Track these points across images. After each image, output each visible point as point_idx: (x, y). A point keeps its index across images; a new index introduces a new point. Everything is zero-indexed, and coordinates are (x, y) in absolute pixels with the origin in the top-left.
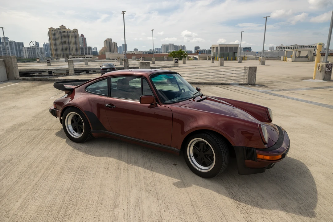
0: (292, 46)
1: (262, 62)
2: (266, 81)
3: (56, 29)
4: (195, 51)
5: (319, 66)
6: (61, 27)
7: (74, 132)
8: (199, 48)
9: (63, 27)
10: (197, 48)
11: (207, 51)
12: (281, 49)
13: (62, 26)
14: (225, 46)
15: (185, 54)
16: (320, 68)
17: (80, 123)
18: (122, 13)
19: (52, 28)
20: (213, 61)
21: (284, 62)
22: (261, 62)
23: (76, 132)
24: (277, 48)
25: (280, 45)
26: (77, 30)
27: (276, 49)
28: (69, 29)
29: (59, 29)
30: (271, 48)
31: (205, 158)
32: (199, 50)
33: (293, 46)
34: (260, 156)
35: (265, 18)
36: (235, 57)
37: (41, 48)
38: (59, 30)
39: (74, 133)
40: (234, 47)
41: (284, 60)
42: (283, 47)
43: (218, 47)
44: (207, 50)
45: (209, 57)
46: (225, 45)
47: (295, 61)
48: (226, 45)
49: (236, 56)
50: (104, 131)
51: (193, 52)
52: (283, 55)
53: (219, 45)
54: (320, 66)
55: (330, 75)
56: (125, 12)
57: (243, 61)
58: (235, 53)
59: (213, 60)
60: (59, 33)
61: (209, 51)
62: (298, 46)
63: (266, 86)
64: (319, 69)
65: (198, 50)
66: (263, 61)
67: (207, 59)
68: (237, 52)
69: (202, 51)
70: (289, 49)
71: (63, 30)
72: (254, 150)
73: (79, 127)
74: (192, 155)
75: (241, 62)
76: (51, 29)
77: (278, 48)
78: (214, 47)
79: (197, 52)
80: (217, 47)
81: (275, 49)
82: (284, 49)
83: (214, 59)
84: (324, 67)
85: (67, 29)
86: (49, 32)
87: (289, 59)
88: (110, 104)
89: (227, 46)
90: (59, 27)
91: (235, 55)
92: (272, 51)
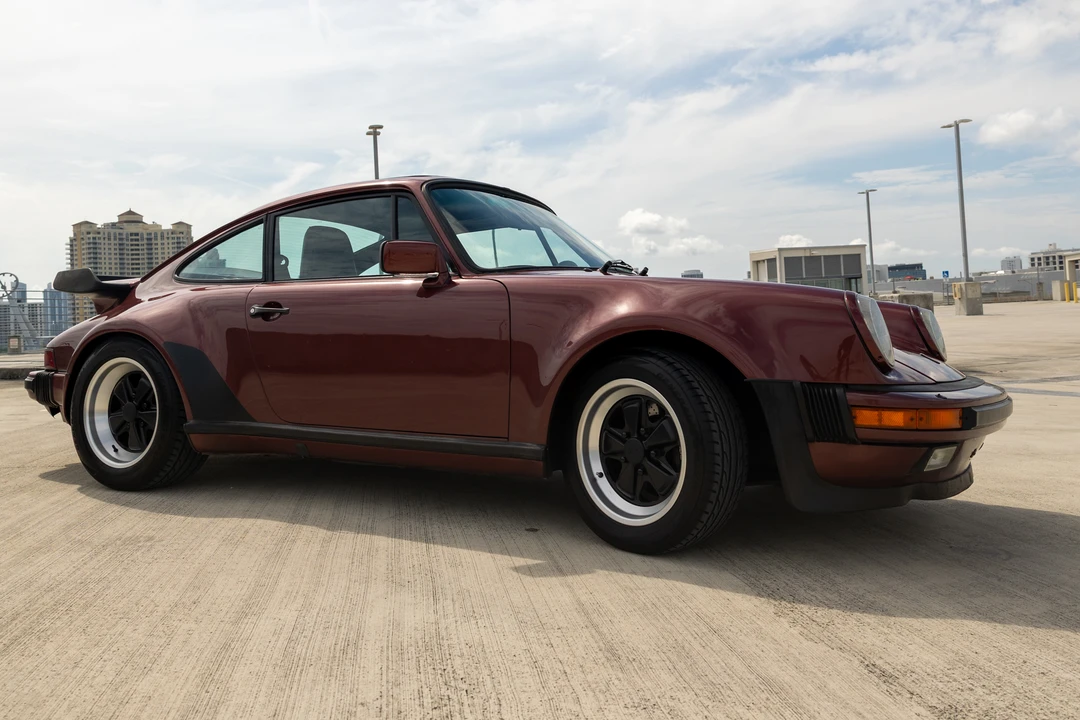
1: (968, 299)
2: (987, 357)
3: (106, 226)
6: (125, 218)
7: (117, 446)
9: (131, 218)
12: (1051, 266)
13: (130, 213)
14: (808, 255)
17: (146, 402)
18: (368, 134)
19: (87, 222)
21: (1066, 304)
22: (964, 301)
23: (126, 446)
24: (1033, 259)
25: (1045, 248)
26: (189, 226)
27: (1033, 265)
28: (155, 225)
29: (113, 224)
30: (1010, 263)
31: (648, 464)
34: (866, 418)
35: (950, 126)
37: (33, 306)
38: (112, 231)
39: (116, 450)
40: (844, 256)
41: (1067, 298)
42: (1061, 257)
43: (775, 259)
46: (805, 249)
48: (811, 249)
50: (238, 423)
52: (1061, 278)
53: (780, 250)
56: (381, 127)
58: (853, 281)
60: (112, 242)
63: (984, 373)
66: (970, 297)
68: (861, 277)
71: (133, 228)
72: (839, 391)
73: (138, 421)
74: (597, 467)
76: (84, 229)
77: (1039, 259)
78: (758, 262)
80: (771, 262)
81: (1026, 265)
85: (149, 222)
86: (71, 240)
88: (268, 305)
89: (816, 253)
90: (116, 220)
92: (1013, 272)
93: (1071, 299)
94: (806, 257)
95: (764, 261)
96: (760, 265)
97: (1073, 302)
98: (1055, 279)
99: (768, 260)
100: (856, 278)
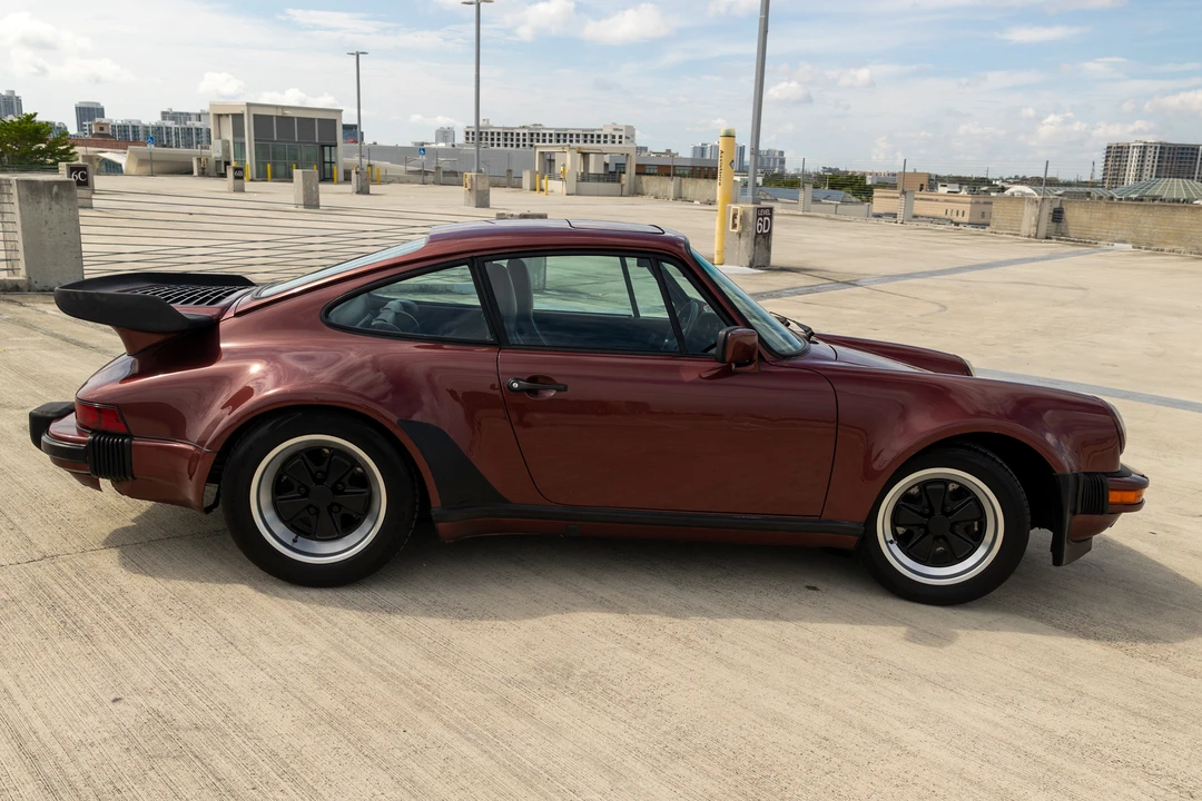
0: (526, 131)
4: (81, 127)
5: (735, 217)
8: (100, 112)
10: (87, 113)
11: (147, 132)
12: (483, 141)
14: (280, 114)
15: (57, 142)
16: (738, 221)
20: (239, 181)
21: (536, 194)
22: (474, 193)
24: (467, 133)
27: (467, 139)
30: (445, 134)
32: (104, 121)
33: (529, 128)
36: (327, 166)
40: (319, 119)
41: (538, 189)
42: (492, 134)
43: (242, 115)
44: (146, 122)
45: (199, 160)
46: (277, 107)
47: (578, 194)
48: (283, 107)
49: (331, 163)
51: (73, 130)
52: (530, 166)
53: (249, 105)
54: (738, 217)
55: (768, 248)
57: (373, 188)
58: (327, 149)
59: (236, 178)
61: (158, 129)
62: (547, 132)
64: (734, 226)
65: (97, 120)
66: (479, 188)
67: (189, 172)
68: (336, 146)
69: (124, 129)
70: (547, 143)
75: (368, 193)
77: (473, 133)
78: (219, 116)
79: (97, 135)
80: (238, 117)
81: (460, 139)
82: (495, 142)
83: (240, 174)
84: (751, 220)
87: (555, 186)
89: (289, 113)
91: (327, 159)
92: (453, 146)
93: (542, 190)
94: (277, 117)
95: (227, 115)
96: (223, 120)
97: (543, 194)
98: (526, 169)
99: (233, 115)
100: (330, 146)
